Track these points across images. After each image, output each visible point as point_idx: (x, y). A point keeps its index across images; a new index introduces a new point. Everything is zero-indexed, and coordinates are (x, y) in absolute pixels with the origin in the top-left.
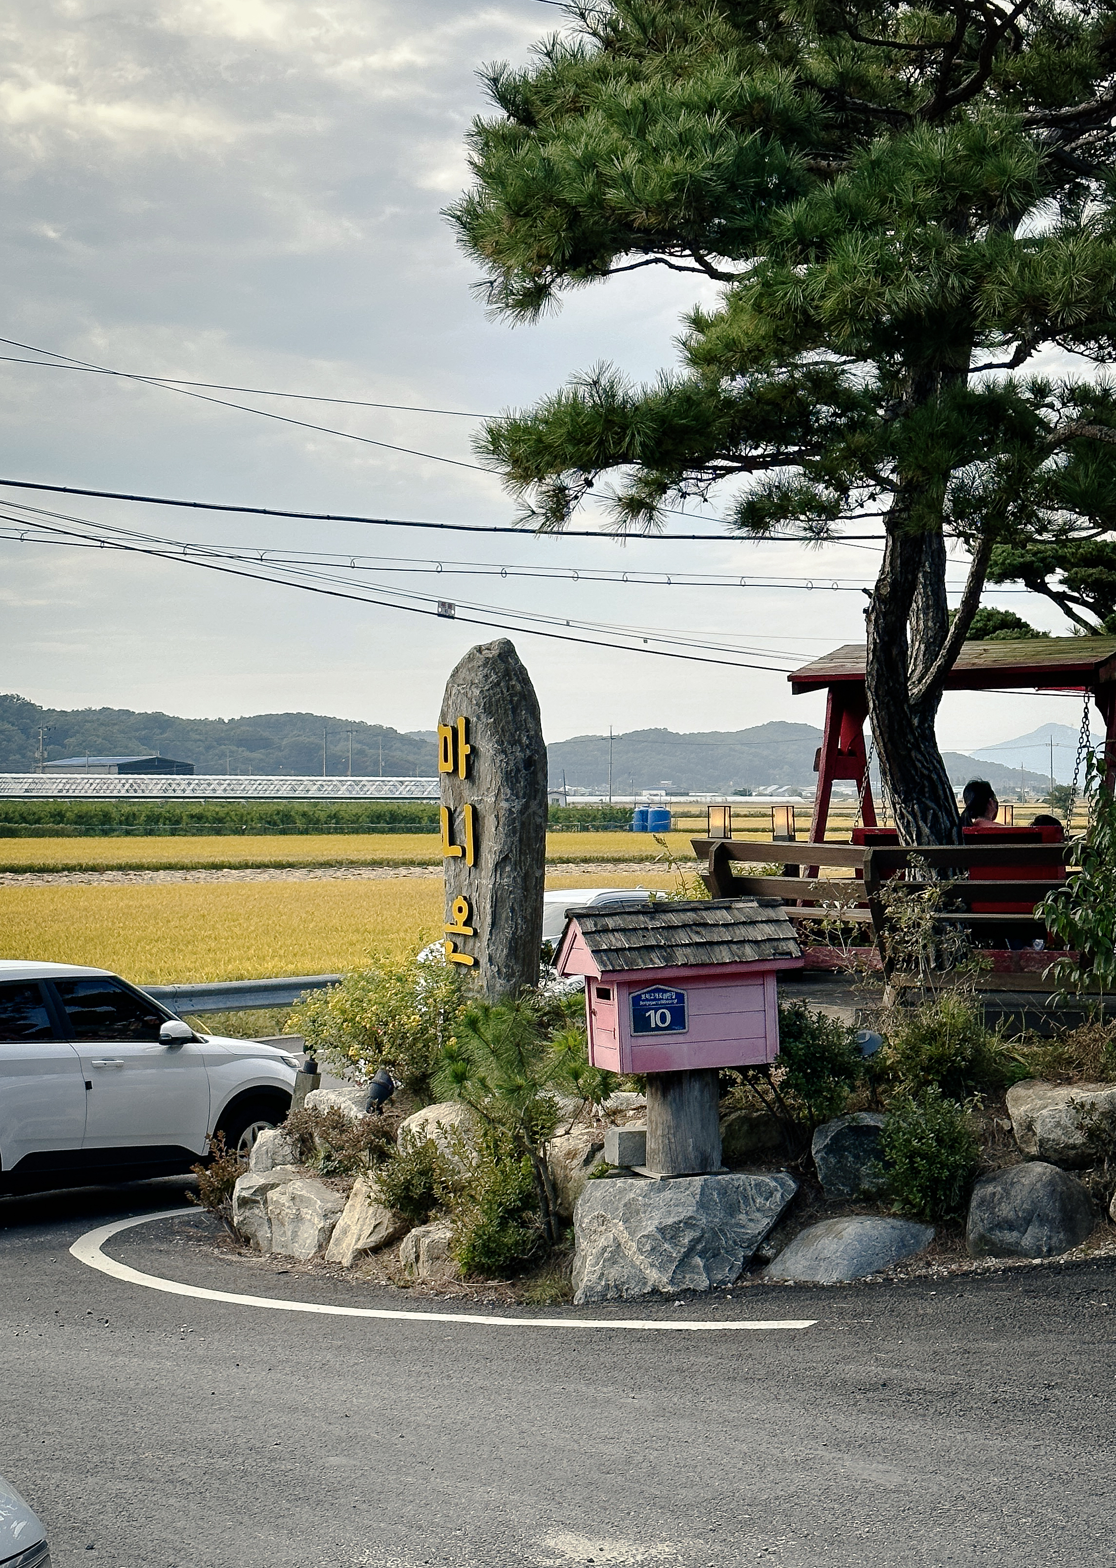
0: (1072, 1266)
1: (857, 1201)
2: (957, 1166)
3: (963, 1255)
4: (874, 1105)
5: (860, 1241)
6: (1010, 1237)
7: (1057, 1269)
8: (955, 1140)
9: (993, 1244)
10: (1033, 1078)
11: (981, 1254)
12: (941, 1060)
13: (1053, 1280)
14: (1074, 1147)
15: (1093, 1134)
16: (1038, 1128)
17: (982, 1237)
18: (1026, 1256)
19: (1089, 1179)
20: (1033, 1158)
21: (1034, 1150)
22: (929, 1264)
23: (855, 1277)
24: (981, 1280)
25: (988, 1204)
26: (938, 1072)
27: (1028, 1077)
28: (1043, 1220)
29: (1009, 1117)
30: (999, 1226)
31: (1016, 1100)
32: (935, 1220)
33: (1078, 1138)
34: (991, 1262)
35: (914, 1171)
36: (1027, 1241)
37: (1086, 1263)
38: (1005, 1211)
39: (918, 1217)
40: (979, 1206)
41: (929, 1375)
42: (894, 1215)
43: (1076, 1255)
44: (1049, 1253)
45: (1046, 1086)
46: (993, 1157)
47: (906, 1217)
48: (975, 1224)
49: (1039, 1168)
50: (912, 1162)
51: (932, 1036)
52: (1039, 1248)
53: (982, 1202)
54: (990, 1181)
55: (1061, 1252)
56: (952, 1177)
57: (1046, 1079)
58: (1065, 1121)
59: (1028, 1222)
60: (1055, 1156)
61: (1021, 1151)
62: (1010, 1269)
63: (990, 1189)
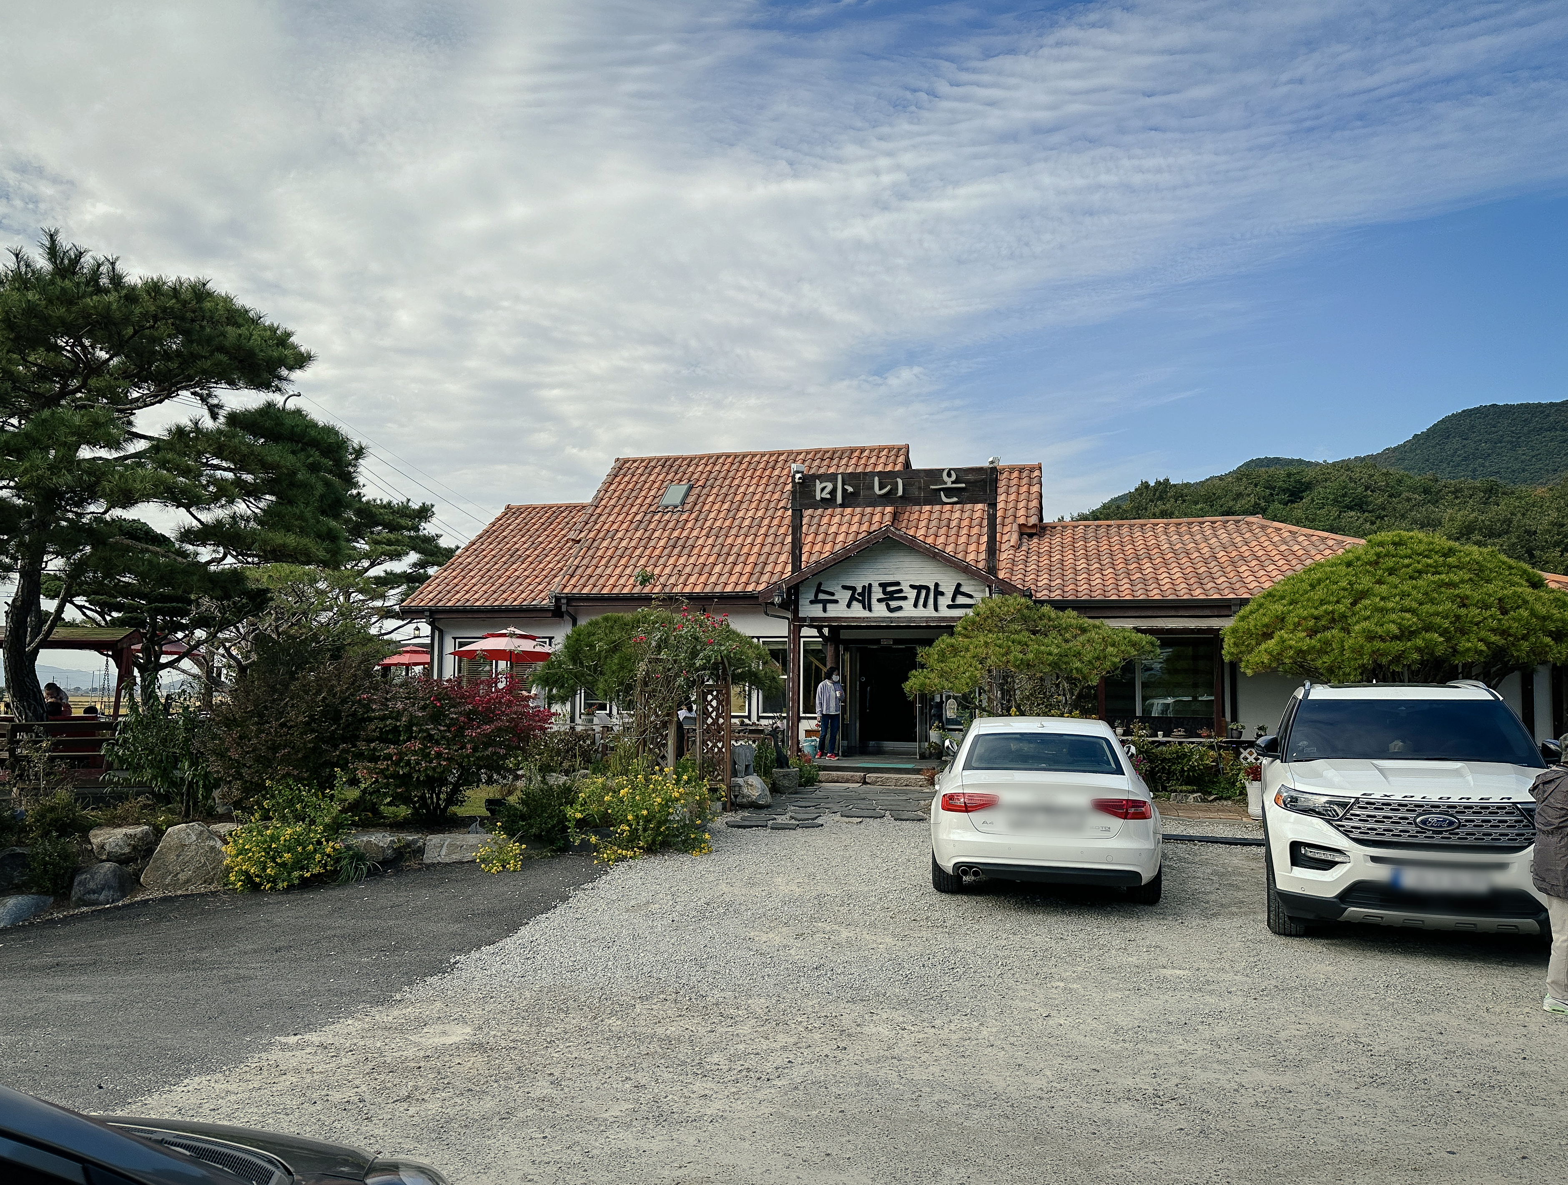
0: (124, 906)
1: (11, 889)
2: (68, 868)
3: (69, 908)
4: (20, 843)
5: (16, 907)
6: (94, 897)
7: (118, 908)
8: (67, 856)
9: (85, 901)
10: (101, 825)
11: (79, 907)
12: (56, 821)
13: (118, 913)
14: (124, 854)
15: (134, 848)
16: (107, 847)
17: (79, 898)
18: (101, 904)
19: (131, 868)
20: (104, 861)
21: (104, 857)
22: (52, 914)
23: (12, 924)
24: (83, 917)
25: (82, 883)
26: (55, 826)
27: (100, 826)
28: (110, 888)
29: (90, 843)
30: (89, 893)
31: (95, 836)
32: (54, 893)
33: (127, 850)
34: (84, 909)
35: (46, 871)
36: (102, 897)
37: (132, 904)
38: (92, 885)
39: (45, 893)
40: (78, 884)
41: (79, 958)
42: (33, 893)
43: (127, 901)
44: (113, 902)
45: (109, 829)
46: (83, 862)
47: (37, 893)
48: (76, 893)
49: (108, 865)
50: (45, 867)
51: (52, 809)
52: (108, 900)
53: (80, 882)
54: (83, 873)
55: (118, 901)
56: (65, 873)
57: (108, 826)
58: (121, 843)
59: (103, 889)
60: (115, 859)
61: (97, 858)
62: (95, 911)
63: (84, 876)
